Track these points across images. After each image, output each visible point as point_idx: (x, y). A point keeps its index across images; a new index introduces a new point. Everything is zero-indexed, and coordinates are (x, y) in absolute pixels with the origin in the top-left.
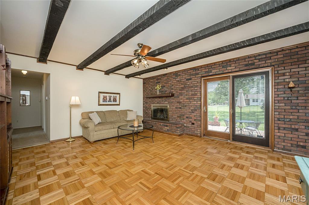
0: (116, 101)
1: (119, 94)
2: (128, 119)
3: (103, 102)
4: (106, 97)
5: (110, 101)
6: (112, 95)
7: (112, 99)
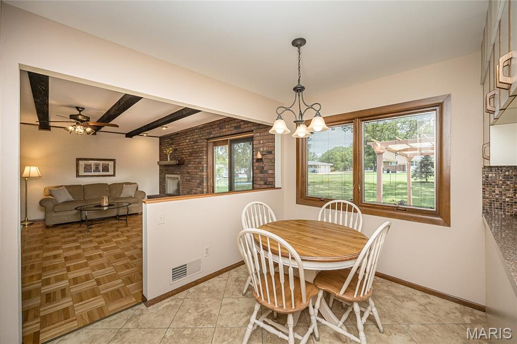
0: (108, 170)
1: (114, 160)
2: (122, 196)
3: (84, 172)
4: (90, 165)
5: (97, 169)
6: (101, 163)
7: (101, 169)
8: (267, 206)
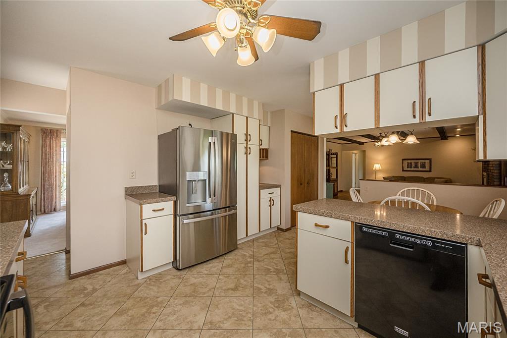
0: (425, 167)
3: (407, 168)
4: (411, 163)
6: (420, 161)
8: (429, 192)
